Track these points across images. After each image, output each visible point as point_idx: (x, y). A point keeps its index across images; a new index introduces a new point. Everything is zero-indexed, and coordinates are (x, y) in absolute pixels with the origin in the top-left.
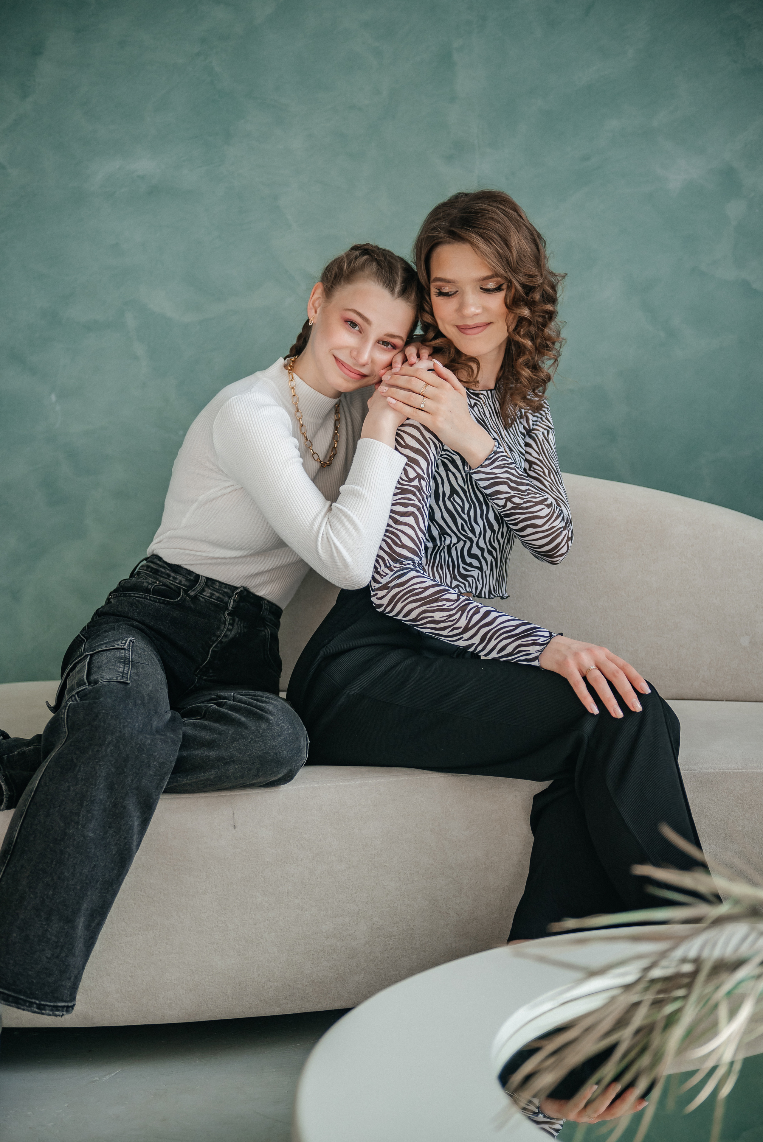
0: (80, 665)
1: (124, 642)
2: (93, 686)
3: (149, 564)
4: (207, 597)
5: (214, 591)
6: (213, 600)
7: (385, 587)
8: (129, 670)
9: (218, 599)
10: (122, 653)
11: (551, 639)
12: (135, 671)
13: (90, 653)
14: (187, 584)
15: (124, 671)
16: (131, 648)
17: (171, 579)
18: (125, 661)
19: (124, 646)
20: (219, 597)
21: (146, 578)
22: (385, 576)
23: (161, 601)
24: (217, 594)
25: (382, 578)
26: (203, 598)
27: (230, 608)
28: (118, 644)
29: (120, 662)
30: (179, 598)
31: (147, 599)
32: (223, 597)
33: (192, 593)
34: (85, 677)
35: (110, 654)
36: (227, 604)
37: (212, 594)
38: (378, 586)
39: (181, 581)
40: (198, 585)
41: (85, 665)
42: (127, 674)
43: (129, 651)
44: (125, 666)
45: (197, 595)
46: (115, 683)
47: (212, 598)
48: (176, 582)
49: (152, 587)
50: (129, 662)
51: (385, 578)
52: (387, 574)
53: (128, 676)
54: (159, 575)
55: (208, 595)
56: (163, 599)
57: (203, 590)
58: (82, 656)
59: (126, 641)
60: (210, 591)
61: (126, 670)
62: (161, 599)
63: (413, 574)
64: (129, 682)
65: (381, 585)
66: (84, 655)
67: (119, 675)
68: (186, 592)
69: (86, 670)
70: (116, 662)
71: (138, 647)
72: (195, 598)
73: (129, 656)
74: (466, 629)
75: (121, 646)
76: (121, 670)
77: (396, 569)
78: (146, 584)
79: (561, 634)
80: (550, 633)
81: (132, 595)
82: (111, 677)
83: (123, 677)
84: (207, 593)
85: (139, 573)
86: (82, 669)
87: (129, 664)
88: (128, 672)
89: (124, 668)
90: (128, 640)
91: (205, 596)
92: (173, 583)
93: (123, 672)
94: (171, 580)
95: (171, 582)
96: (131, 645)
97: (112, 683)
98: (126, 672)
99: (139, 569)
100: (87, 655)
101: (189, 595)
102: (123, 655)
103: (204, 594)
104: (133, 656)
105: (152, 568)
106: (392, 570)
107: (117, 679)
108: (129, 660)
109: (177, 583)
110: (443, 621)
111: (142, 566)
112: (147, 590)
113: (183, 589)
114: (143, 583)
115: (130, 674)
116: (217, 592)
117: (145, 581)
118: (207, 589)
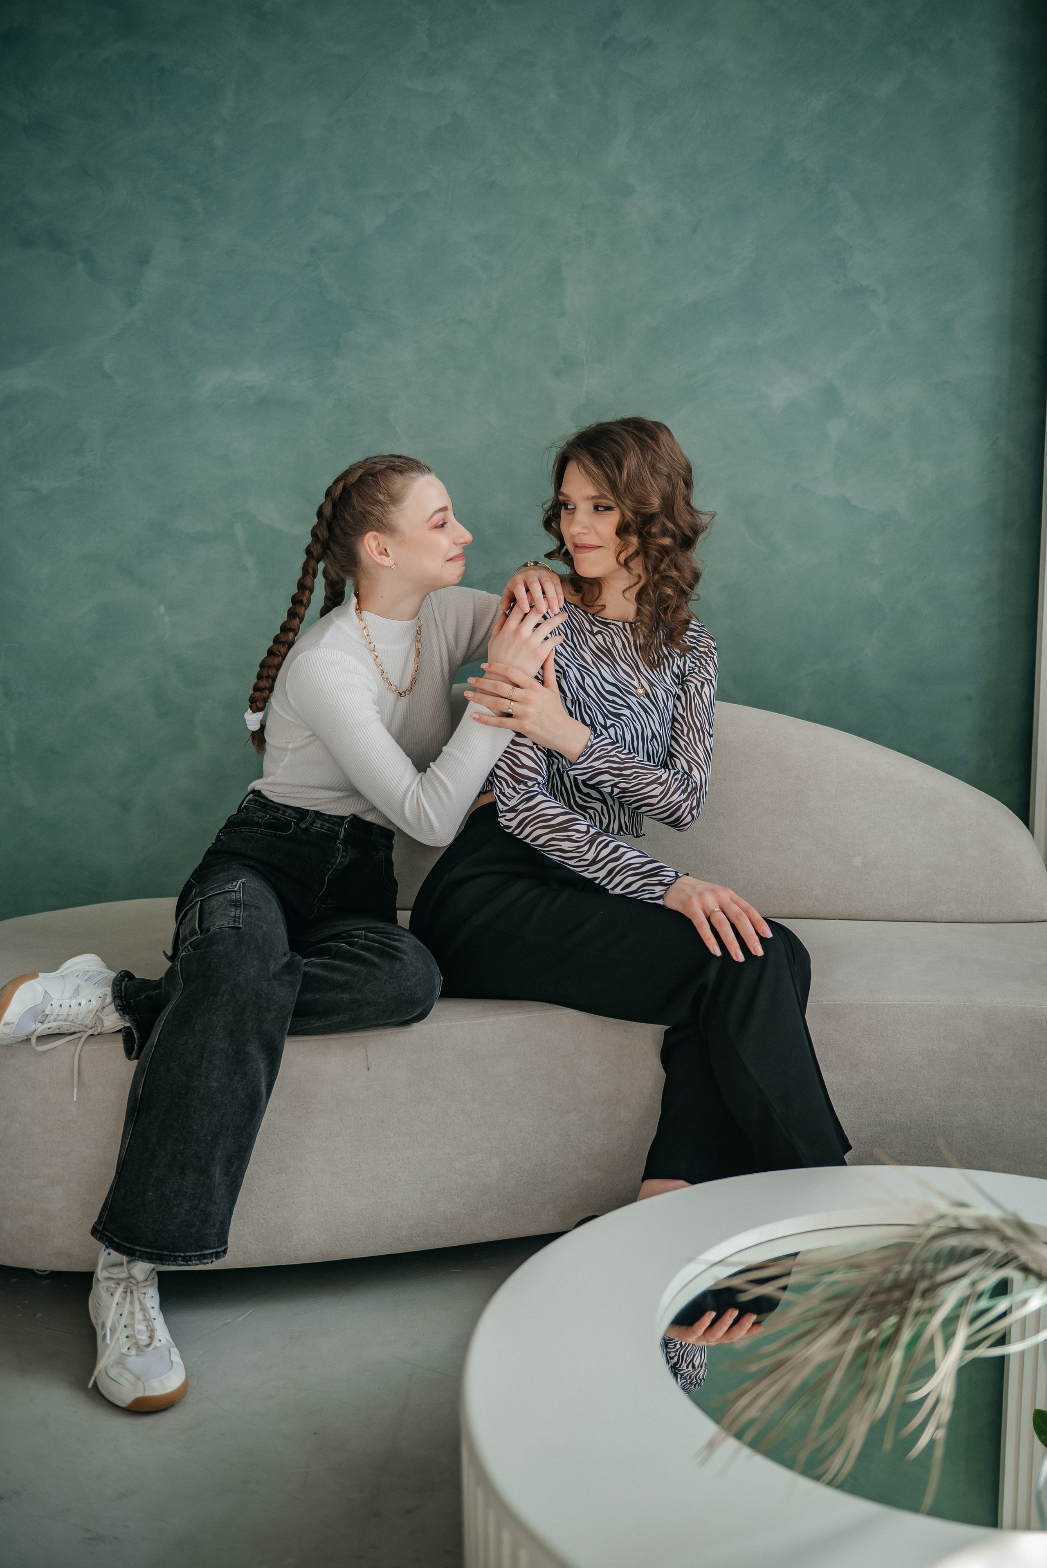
0: (191, 911)
1: (234, 884)
2: (205, 934)
3: (257, 798)
4: (318, 828)
5: (325, 821)
6: (323, 831)
7: (512, 810)
8: (240, 913)
9: (329, 829)
10: (233, 896)
11: (676, 879)
12: (248, 913)
13: (201, 899)
14: (297, 816)
15: (235, 914)
16: (241, 889)
17: (280, 812)
18: (236, 904)
19: (234, 888)
20: (329, 828)
21: (256, 812)
22: (512, 799)
23: (273, 835)
24: (328, 825)
25: (509, 801)
26: (313, 829)
27: (341, 837)
28: (229, 887)
29: (231, 905)
30: (291, 831)
31: (258, 833)
32: (334, 827)
33: (303, 826)
34: (197, 925)
35: (220, 898)
36: (338, 833)
37: (323, 825)
38: (505, 808)
39: (290, 814)
40: (309, 817)
41: (196, 912)
42: (240, 917)
43: (240, 892)
44: (236, 909)
45: (308, 827)
46: (227, 929)
47: (323, 829)
48: (285, 816)
49: (262, 821)
50: (241, 905)
51: (512, 800)
52: (514, 797)
53: (240, 920)
54: (268, 809)
55: (319, 826)
56: (274, 832)
57: (314, 822)
58: (193, 903)
59: (237, 884)
60: (320, 822)
61: (237, 913)
62: (273, 833)
63: (540, 798)
64: (241, 926)
65: (508, 807)
66: (195, 901)
67: (231, 920)
68: (297, 824)
69: (197, 917)
70: (227, 906)
71: (249, 887)
72: (306, 831)
73: (240, 898)
74: (594, 862)
75: (232, 888)
76: (232, 914)
77: (523, 792)
78: (256, 819)
79: (687, 875)
80: (676, 873)
81: (243, 830)
82: (222, 923)
83: (235, 921)
84: (318, 824)
85: (246, 808)
86: (193, 917)
87: (241, 907)
88: (240, 915)
89: (236, 912)
90: (239, 883)
91: (316, 827)
92: (283, 816)
93: (235, 916)
94: (281, 814)
95: (281, 815)
96: (241, 886)
97: (224, 929)
98: (238, 915)
99: (246, 803)
100: (198, 901)
101: (300, 828)
102: (234, 897)
103: (315, 825)
104: (245, 897)
105: (260, 802)
106: (518, 793)
107: (229, 924)
108: (241, 902)
109: (287, 816)
110: (571, 851)
111: (250, 800)
112: (258, 825)
113: (294, 822)
114: (254, 817)
115: (242, 917)
116: (328, 823)
117: (254, 815)
118: (317, 821)
